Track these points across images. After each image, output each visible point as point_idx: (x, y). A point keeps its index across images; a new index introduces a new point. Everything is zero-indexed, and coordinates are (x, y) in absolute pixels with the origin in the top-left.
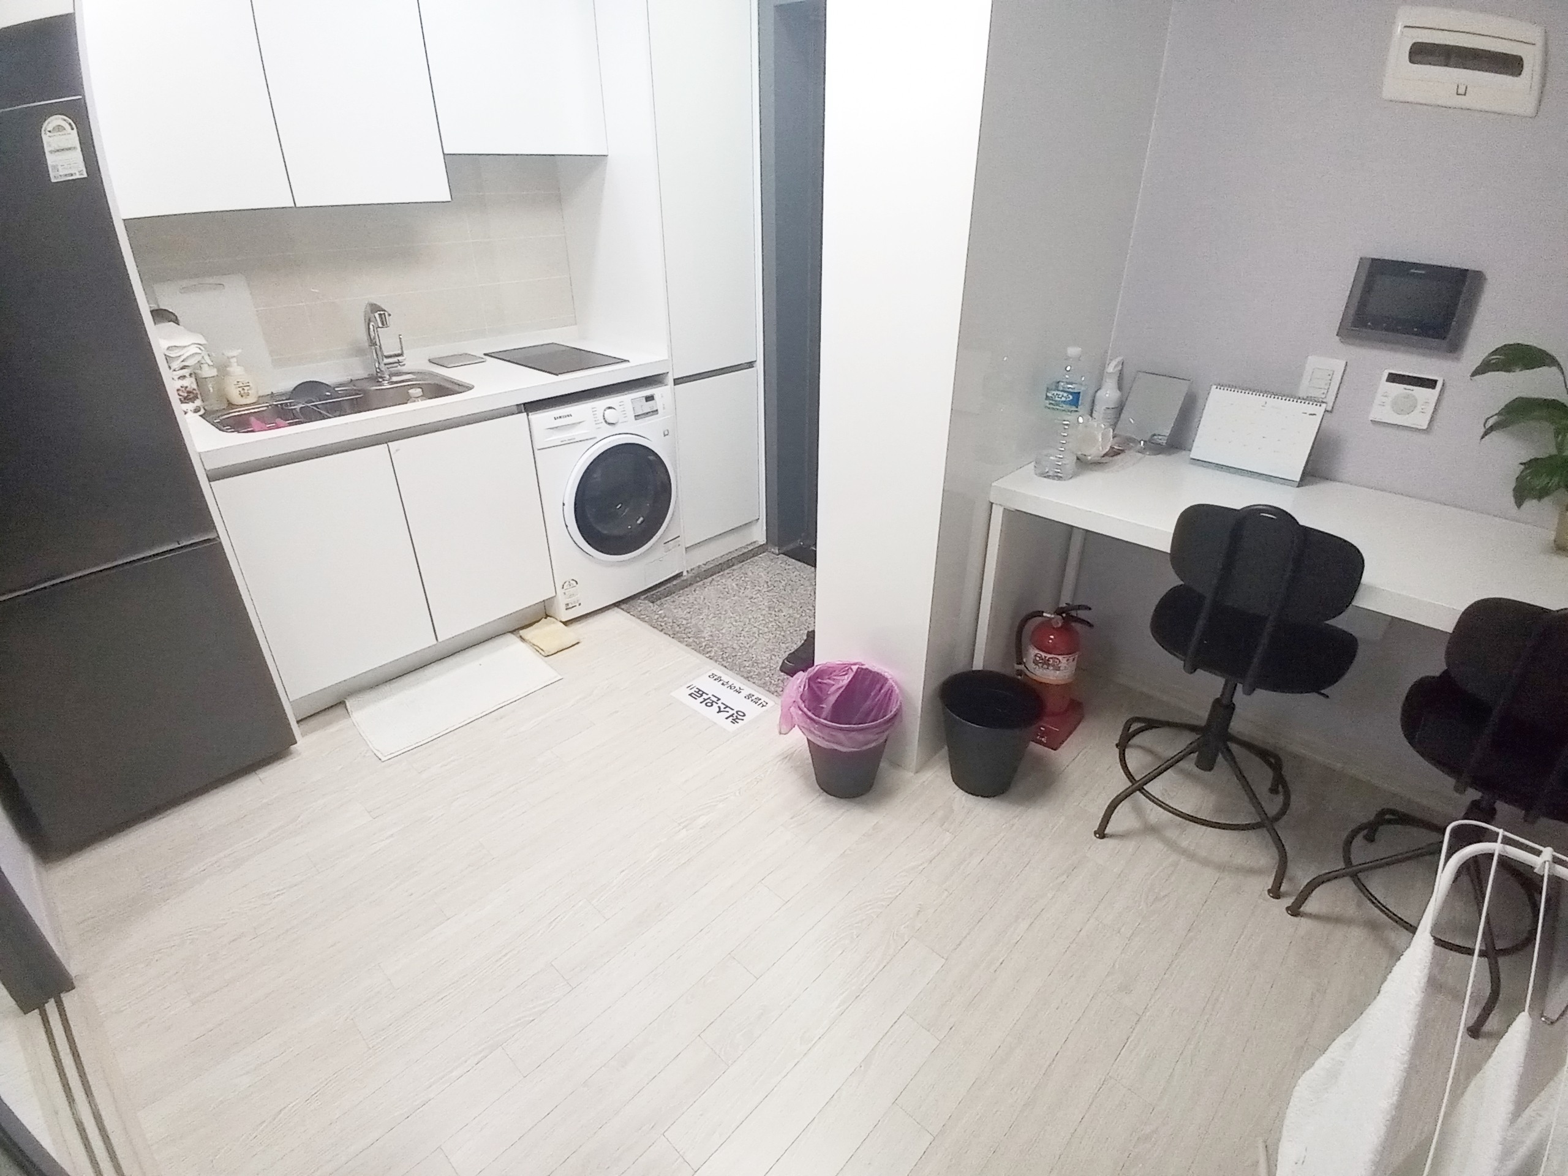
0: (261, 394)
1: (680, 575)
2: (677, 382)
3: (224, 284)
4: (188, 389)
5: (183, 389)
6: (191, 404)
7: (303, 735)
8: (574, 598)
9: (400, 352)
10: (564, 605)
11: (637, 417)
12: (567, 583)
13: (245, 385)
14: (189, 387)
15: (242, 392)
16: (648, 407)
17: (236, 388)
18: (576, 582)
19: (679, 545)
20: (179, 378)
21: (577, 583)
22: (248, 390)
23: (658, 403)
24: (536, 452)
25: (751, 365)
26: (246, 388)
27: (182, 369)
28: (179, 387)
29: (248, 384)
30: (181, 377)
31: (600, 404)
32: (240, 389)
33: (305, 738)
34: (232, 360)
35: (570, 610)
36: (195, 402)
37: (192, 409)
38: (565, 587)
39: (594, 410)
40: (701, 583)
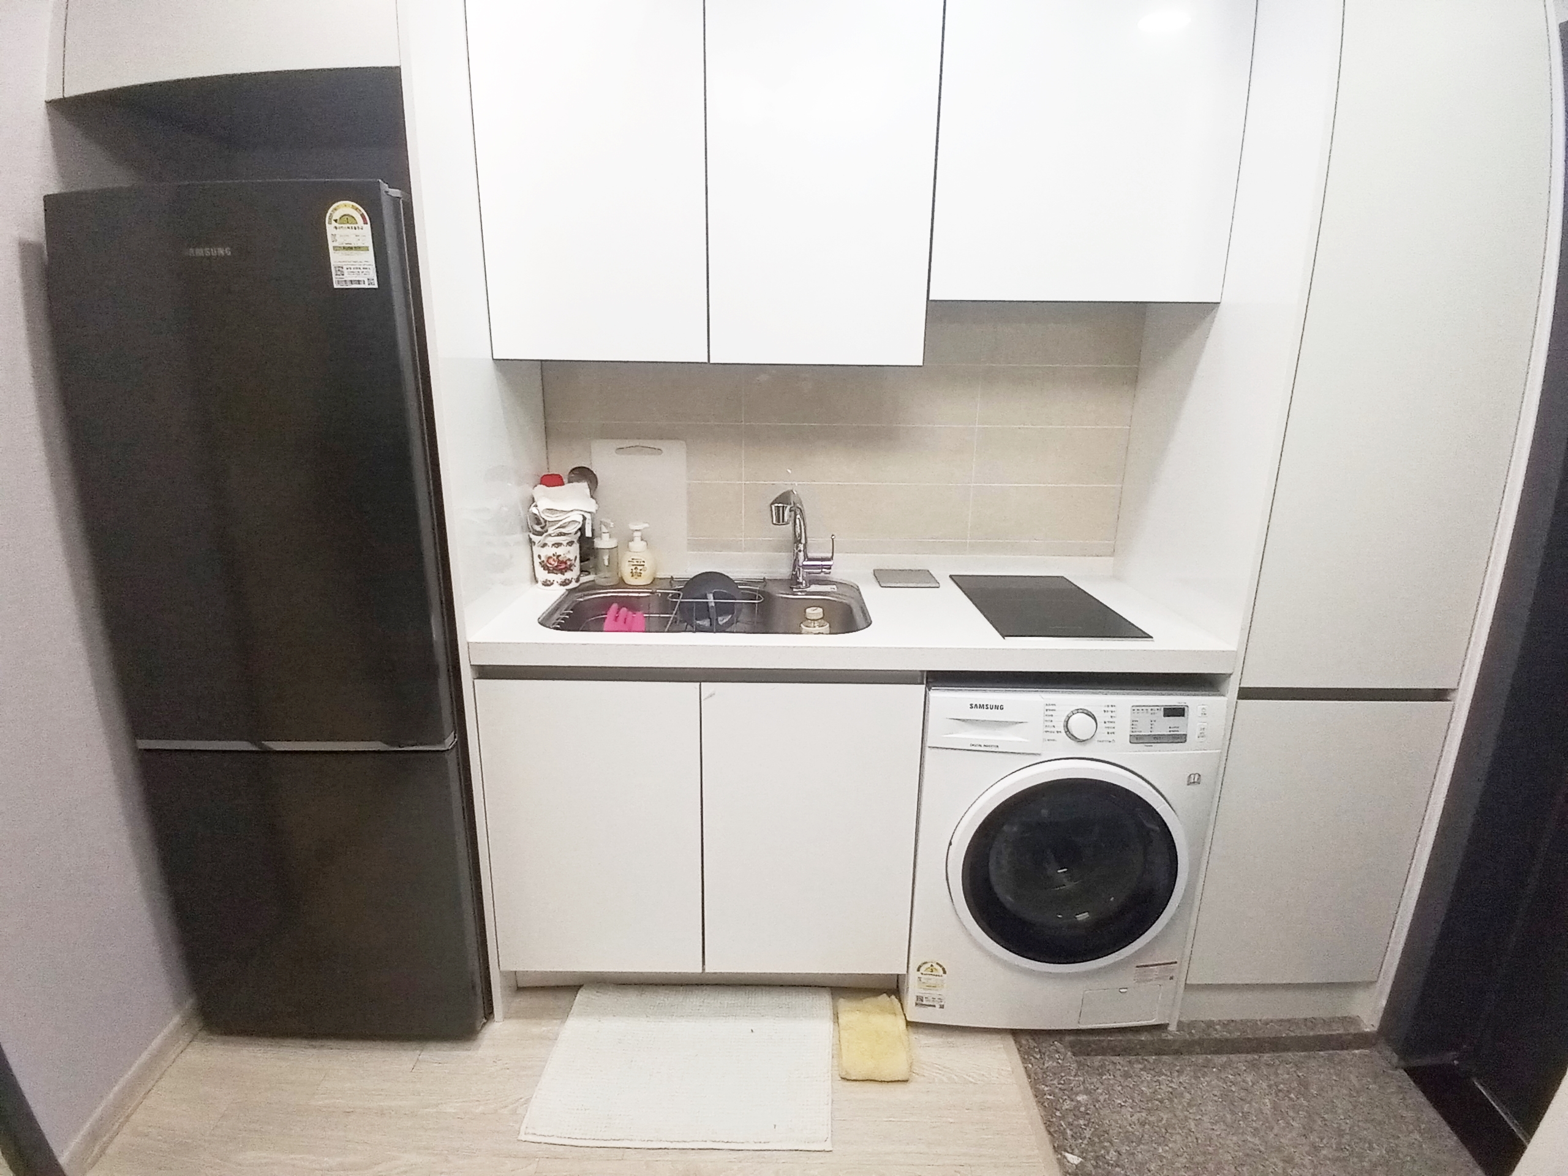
0: (660, 575)
1: (1161, 1027)
2: (1246, 694)
3: (662, 449)
4: (560, 558)
5: (555, 558)
6: (560, 575)
7: (506, 1017)
8: (934, 993)
9: (830, 555)
10: (915, 998)
11: (1136, 739)
12: (929, 965)
13: (639, 564)
14: (562, 556)
15: (634, 571)
16: (1165, 725)
17: (629, 565)
18: (944, 969)
19: (1171, 978)
20: (553, 545)
21: (945, 972)
22: (641, 570)
23: (1191, 724)
24: (928, 751)
25: (1440, 695)
26: (639, 568)
27: (558, 535)
28: (551, 555)
29: (642, 563)
30: (556, 544)
31: (1067, 700)
32: (633, 567)
33: (507, 1021)
34: (636, 534)
35: (923, 1009)
36: (566, 574)
37: (559, 581)
38: (922, 970)
39: (1049, 709)
40: (1201, 1059)
